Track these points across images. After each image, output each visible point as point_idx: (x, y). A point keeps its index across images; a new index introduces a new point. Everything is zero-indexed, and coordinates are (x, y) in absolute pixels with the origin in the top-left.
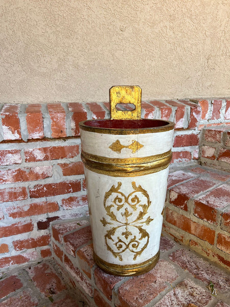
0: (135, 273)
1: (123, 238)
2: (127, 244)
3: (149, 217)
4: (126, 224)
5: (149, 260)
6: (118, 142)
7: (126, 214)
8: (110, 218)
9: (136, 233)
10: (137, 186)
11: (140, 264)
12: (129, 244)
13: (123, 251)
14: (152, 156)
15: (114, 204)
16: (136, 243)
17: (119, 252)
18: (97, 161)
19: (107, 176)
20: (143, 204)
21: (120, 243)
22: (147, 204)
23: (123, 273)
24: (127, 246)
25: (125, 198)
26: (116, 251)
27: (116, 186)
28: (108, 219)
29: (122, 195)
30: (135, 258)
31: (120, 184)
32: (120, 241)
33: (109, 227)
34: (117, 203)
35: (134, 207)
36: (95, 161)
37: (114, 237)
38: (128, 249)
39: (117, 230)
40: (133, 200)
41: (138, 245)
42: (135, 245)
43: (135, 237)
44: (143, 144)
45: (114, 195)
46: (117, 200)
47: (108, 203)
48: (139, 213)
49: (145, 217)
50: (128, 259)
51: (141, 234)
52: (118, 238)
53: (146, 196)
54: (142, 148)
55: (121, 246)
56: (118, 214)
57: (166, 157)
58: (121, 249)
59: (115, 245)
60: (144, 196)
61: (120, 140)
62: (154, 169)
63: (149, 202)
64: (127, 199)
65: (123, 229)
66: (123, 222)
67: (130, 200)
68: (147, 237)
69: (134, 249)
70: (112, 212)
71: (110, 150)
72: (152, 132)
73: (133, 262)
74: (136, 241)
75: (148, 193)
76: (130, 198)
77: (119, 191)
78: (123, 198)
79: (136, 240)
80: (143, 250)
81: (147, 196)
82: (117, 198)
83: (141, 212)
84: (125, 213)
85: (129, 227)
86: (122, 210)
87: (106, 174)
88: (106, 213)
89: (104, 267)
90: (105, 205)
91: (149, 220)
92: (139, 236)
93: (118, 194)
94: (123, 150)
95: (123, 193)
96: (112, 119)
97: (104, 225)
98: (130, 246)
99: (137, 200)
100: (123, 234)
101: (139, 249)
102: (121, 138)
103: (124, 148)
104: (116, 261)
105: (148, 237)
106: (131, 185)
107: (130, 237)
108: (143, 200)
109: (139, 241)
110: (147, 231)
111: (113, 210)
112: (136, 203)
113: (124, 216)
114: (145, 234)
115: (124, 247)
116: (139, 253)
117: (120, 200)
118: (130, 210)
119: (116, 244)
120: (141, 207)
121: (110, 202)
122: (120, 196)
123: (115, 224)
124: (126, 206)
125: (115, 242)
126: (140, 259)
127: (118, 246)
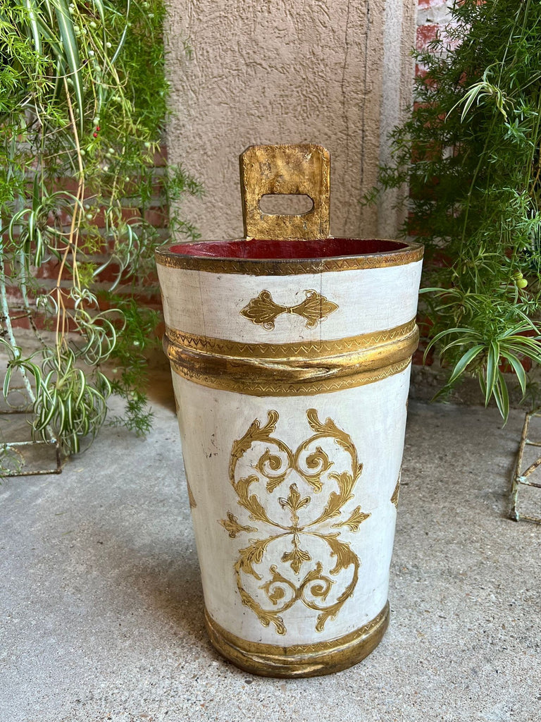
0: (320, 667)
1: (285, 569)
2: (298, 585)
3: (358, 508)
4: (295, 530)
5: (361, 629)
6: (265, 295)
7: (294, 501)
8: (248, 513)
9: (321, 553)
10: (322, 421)
11: (336, 643)
12: (302, 586)
13: (287, 606)
14: (363, 336)
15: (259, 475)
16: (322, 583)
17: (275, 608)
18: (208, 354)
19: (237, 396)
20: (340, 472)
21: (278, 584)
22: (351, 473)
23: (288, 669)
24: (299, 593)
25: (290, 455)
26: (267, 606)
27: (264, 422)
28: (244, 517)
29: (281, 446)
30: (320, 626)
31: (273, 417)
32: (278, 577)
33: (246, 539)
34: (268, 469)
35: (313, 480)
36: (204, 353)
37: (261, 568)
38: (299, 602)
39: (269, 547)
40: (311, 462)
41: (328, 589)
42: (321, 588)
43: (319, 565)
44: (336, 301)
45: (259, 447)
46: (267, 463)
47: (243, 472)
48: (328, 498)
49: (347, 509)
50: (299, 629)
51: (335, 558)
52: (272, 569)
53: (347, 448)
54: (333, 314)
55: (280, 593)
56: (271, 503)
57: (402, 338)
58: (282, 602)
59: (263, 592)
60: (342, 449)
61: (271, 291)
62: (368, 375)
63: (357, 467)
64: (293, 459)
65: (284, 545)
66: (285, 525)
67: (302, 463)
68: (352, 566)
69: (318, 601)
70: (254, 498)
71: (244, 319)
72: (360, 265)
73: (316, 637)
74: (322, 578)
75: (354, 440)
76: (305, 454)
77: (272, 435)
78: (284, 456)
79: (323, 573)
80: (342, 600)
81: (351, 448)
82: (266, 456)
83: (334, 494)
84: (290, 498)
85: (302, 537)
86: (283, 491)
87: (233, 390)
88: (238, 499)
89: (234, 654)
90: (233, 477)
91: (358, 518)
92: (329, 562)
93: (268, 445)
94: (281, 318)
95: (284, 441)
96: (248, 239)
97: (232, 535)
98: (307, 592)
99: (321, 462)
100: (285, 557)
101: (331, 601)
102: (274, 284)
103: (284, 315)
104: (267, 634)
105: (357, 566)
106: (305, 419)
107: (306, 568)
108: (341, 461)
109: (331, 577)
110: (352, 548)
111: (257, 490)
112: (319, 468)
113: (288, 508)
114: (347, 557)
115: (289, 594)
116: (331, 611)
117: (276, 463)
118: (303, 488)
119: (266, 587)
120: (334, 482)
121: (246, 468)
122: (274, 450)
123: (262, 531)
124: (293, 477)
125: (262, 583)
126: (334, 629)
127: (271, 592)
